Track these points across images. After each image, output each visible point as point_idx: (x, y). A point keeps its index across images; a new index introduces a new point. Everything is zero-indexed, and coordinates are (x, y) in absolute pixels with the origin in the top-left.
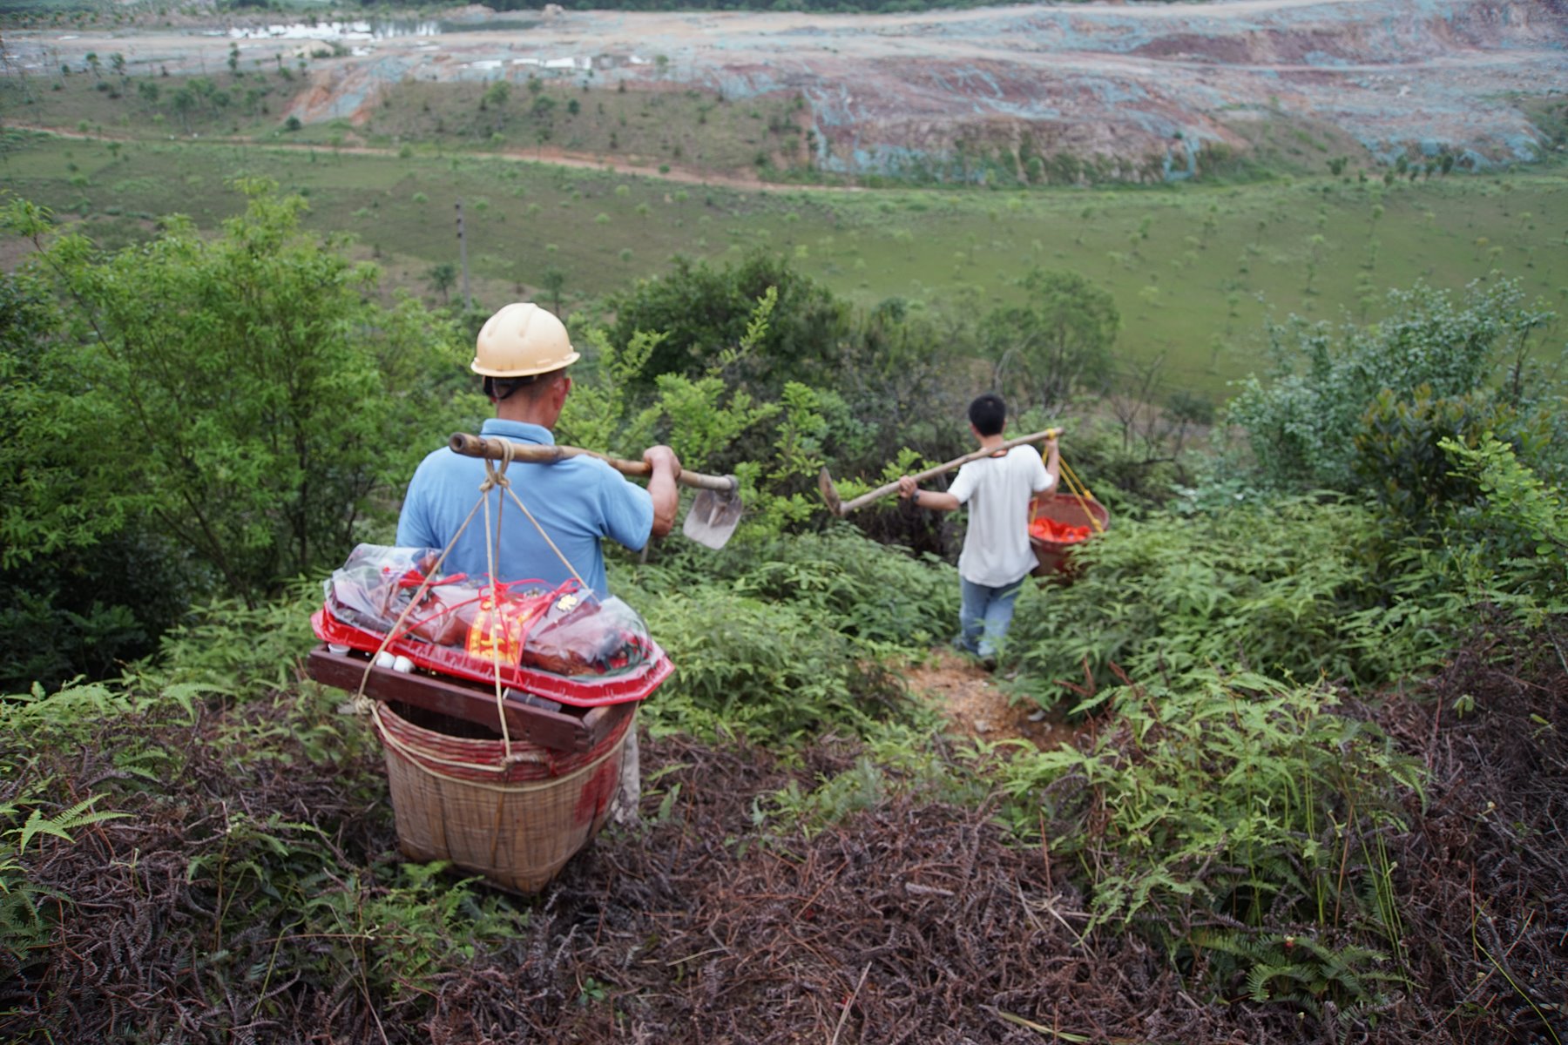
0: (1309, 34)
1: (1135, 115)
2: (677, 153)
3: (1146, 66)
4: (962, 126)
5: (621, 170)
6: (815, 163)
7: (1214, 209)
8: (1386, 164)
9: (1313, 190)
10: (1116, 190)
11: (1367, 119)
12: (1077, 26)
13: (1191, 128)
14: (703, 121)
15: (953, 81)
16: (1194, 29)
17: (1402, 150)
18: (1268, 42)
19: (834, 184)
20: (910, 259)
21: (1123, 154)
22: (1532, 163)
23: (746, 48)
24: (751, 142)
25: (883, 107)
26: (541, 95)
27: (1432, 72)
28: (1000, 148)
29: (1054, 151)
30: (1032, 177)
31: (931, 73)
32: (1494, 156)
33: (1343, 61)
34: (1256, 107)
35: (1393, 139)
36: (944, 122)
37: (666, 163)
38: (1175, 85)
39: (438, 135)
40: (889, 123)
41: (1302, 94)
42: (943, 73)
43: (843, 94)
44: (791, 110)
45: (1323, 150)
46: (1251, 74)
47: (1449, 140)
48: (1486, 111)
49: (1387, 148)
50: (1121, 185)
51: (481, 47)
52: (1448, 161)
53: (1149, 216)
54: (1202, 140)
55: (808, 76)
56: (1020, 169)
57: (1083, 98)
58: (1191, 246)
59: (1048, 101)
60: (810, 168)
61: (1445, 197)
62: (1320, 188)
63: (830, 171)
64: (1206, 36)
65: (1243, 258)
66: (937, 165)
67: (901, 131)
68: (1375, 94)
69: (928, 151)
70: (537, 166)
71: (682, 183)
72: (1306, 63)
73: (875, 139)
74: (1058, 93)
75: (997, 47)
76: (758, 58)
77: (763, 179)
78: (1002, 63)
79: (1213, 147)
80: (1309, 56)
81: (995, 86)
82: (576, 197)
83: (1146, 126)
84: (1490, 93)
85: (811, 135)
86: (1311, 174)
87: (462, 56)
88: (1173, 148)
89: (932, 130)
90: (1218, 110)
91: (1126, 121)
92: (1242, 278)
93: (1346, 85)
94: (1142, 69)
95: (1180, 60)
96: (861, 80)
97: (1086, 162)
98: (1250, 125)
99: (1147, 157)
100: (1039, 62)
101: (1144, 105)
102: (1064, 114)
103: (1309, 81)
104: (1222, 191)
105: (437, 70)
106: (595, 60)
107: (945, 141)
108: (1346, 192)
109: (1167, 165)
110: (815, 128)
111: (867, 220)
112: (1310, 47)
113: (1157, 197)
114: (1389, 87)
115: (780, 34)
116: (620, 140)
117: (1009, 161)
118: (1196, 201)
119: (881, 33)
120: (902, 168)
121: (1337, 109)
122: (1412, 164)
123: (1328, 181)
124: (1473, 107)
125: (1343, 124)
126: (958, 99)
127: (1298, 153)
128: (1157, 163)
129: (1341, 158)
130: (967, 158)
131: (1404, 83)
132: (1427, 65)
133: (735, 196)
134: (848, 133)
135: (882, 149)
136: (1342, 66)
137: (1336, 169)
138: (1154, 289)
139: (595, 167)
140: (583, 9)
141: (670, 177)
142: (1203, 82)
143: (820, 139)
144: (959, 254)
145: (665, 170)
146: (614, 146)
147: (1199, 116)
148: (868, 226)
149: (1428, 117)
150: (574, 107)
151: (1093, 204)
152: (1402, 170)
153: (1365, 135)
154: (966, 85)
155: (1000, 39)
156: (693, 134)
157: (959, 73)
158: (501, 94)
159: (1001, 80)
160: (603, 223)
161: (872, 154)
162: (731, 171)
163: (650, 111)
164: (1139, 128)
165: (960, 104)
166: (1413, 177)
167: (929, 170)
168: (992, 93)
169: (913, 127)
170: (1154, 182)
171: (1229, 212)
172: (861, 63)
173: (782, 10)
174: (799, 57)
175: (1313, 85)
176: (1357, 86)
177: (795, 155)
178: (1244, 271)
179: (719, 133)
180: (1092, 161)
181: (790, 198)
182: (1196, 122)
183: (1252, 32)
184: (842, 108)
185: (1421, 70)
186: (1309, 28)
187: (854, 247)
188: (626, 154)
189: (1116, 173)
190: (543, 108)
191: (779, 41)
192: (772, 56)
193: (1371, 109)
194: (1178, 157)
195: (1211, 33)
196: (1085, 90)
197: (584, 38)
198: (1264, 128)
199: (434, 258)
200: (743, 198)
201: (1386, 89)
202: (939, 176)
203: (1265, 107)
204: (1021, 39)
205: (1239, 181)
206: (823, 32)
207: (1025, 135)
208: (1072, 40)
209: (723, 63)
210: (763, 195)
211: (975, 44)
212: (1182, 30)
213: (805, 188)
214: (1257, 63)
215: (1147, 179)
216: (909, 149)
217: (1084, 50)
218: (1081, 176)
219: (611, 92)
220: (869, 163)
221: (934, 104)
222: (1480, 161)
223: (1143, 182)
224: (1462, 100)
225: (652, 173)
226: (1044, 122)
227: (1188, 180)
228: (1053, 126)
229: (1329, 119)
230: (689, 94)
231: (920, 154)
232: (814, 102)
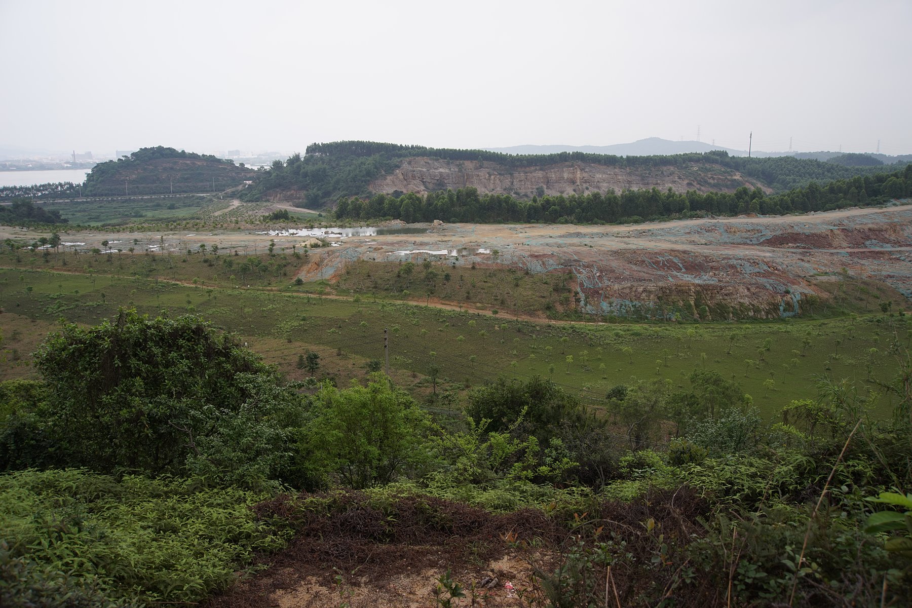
0: (866, 231)
1: (762, 280)
2: (503, 303)
3: (769, 252)
4: (662, 288)
5: (471, 311)
6: (579, 309)
7: (809, 334)
9: (871, 321)
10: (752, 323)
11: (904, 279)
12: (728, 230)
13: (795, 287)
14: (517, 285)
15: (657, 263)
16: (797, 229)
18: (842, 236)
19: (589, 320)
20: (631, 363)
21: (755, 302)
23: (542, 245)
24: (543, 297)
25: (617, 278)
26: (430, 270)
28: (683, 300)
29: (715, 302)
30: (702, 316)
31: (644, 258)
33: (889, 245)
34: (835, 274)
36: (651, 286)
37: (496, 308)
38: (786, 262)
39: (374, 290)
40: (620, 287)
41: (863, 265)
42: (651, 258)
43: (595, 271)
44: (566, 280)
45: (876, 297)
46: (832, 254)
50: (754, 320)
51: (399, 243)
53: (771, 338)
54: (802, 294)
55: (575, 261)
56: (695, 312)
57: (731, 271)
58: (796, 355)
59: (711, 274)
60: (576, 312)
62: (875, 320)
63: (587, 314)
64: (804, 234)
65: (828, 362)
66: (648, 310)
67: (627, 291)
68: (909, 264)
69: (642, 302)
70: (426, 308)
71: (505, 319)
72: (866, 247)
73: (612, 296)
74: (716, 269)
75: (682, 243)
76: (548, 251)
77: (549, 317)
78: (685, 252)
79: (809, 297)
80: (868, 243)
82: (447, 326)
83: (768, 286)
85: (576, 293)
86: (870, 311)
87: (389, 248)
88: (785, 298)
89: (645, 291)
90: (812, 276)
91: (756, 284)
92: (827, 373)
93: (891, 259)
94: (766, 253)
95: (788, 248)
96: (604, 263)
97: (734, 308)
98: (831, 284)
99: (769, 304)
100: (706, 251)
101: (766, 275)
102: (720, 281)
103: (868, 258)
104: (814, 323)
105: (375, 255)
107: (652, 297)
108: (892, 322)
109: (781, 308)
110: (579, 290)
111: (608, 341)
112: (868, 238)
113: (776, 327)
115: (560, 237)
116: (471, 295)
117: (689, 307)
118: (800, 329)
119: (617, 235)
120: (627, 312)
121: (884, 273)
123: (880, 316)
125: (889, 282)
126: (659, 273)
127: (861, 300)
129: (888, 302)
130: (665, 306)
133: (534, 327)
134: (598, 292)
135: (616, 301)
136: (888, 248)
137: (884, 309)
138: (772, 381)
139: (458, 309)
140: (454, 222)
141: (497, 316)
142: (803, 260)
143: (582, 296)
144: (659, 361)
145: (495, 312)
146: (468, 298)
147: (800, 280)
148: (608, 344)
150: (447, 277)
151: (737, 332)
153: (903, 288)
154: (664, 265)
155: (683, 239)
156: (511, 293)
157: (660, 258)
158: (409, 269)
159: (684, 261)
160: (461, 341)
161: (611, 304)
162: (532, 313)
163: (488, 279)
164: (764, 288)
165: (660, 276)
167: (643, 313)
168: (679, 269)
169: (634, 289)
170: (774, 319)
171: (818, 335)
172: (605, 253)
173: (562, 223)
174: (570, 250)
175: (870, 260)
176: (898, 259)
177: (567, 305)
178: (828, 369)
179: (525, 292)
180: (737, 307)
181: (564, 329)
182: (798, 284)
183: (832, 230)
184: (594, 278)
186: (866, 228)
187: (599, 356)
188: (474, 303)
190: (431, 277)
191: (560, 241)
192: (556, 249)
193: (906, 273)
194: (788, 304)
195: (807, 232)
196: (733, 267)
197: (454, 238)
198: (839, 286)
199: (369, 357)
200: (538, 328)
202: (649, 316)
203: (840, 274)
204: (696, 238)
205: (825, 317)
206: (585, 235)
207: (698, 293)
208: (725, 238)
209: (529, 253)
210: (549, 326)
211: (670, 241)
212: (790, 231)
213: (573, 323)
214: (835, 248)
215: (770, 317)
216: (632, 301)
217: (733, 244)
218: (731, 315)
219: (467, 269)
220: (609, 309)
221: (646, 276)
223: (767, 318)
225: (488, 314)
226: (708, 286)
227: (794, 316)
228: (714, 287)
229: (880, 280)
230: (509, 270)
231: (638, 304)
232: (578, 275)
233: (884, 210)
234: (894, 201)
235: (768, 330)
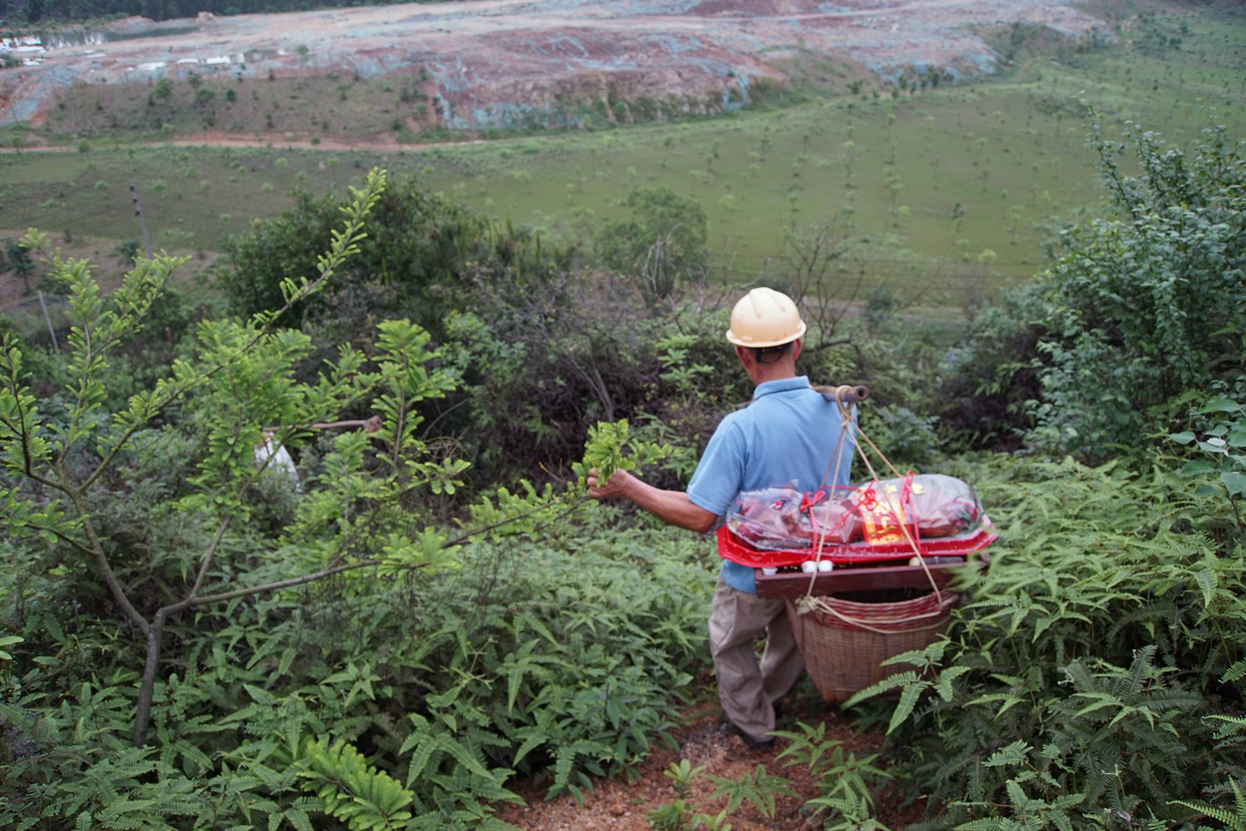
1: (696, 61)
2: (326, 127)
3: (698, 23)
4: (559, 82)
5: (278, 146)
6: (442, 124)
7: (767, 129)
8: (890, 83)
9: (840, 107)
10: (688, 121)
11: (872, 51)
13: (740, 67)
14: (344, 98)
15: (548, 47)
17: (901, 72)
19: (460, 139)
20: (530, 194)
21: (690, 92)
22: (994, 75)
23: (374, 35)
24: (387, 112)
25: (493, 73)
26: (201, 88)
27: (912, 13)
28: (592, 97)
29: (635, 95)
30: (621, 118)
31: (529, 42)
32: (967, 72)
33: (846, 9)
34: (788, 48)
35: (893, 64)
36: (544, 81)
37: (317, 135)
38: (724, 36)
39: (114, 130)
40: (499, 85)
41: (820, 35)
42: (538, 41)
43: (459, 65)
44: (417, 83)
45: (842, 76)
46: (780, 23)
47: (934, 62)
48: (956, 39)
49: (890, 71)
50: (691, 117)
51: (144, 51)
52: (935, 78)
53: (717, 140)
54: (750, 76)
55: (428, 53)
56: (610, 112)
57: (653, 52)
58: (754, 159)
59: (626, 56)
60: (439, 128)
61: (938, 105)
62: (845, 106)
63: (455, 129)
65: (796, 164)
66: (543, 116)
67: (510, 90)
68: (874, 32)
69: (534, 105)
70: (205, 149)
71: (333, 152)
72: (819, 12)
73: (489, 99)
74: (633, 49)
75: (580, 18)
76: (385, 43)
77: (400, 141)
78: (585, 29)
79: (760, 81)
80: (822, 6)
81: (582, 48)
82: (242, 172)
83: (706, 69)
84: (956, 25)
85: (436, 101)
86: (836, 95)
87: (127, 60)
88: (729, 84)
89: (535, 88)
90: (760, 52)
91: (689, 66)
92: (796, 181)
93: (852, 26)
94: (696, 25)
95: (724, 16)
96: (472, 53)
97: (662, 102)
98: (785, 61)
99: (709, 93)
100: (614, 26)
101: (701, 53)
102: (639, 66)
103: (824, 25)
104: (771, 115)
105: (105, 73)
106: (248, 56)
107: (547, 95)
108: (865, 107)
109: (726, 98)
110: (438, 95)
111: (491, 166)
112: (822, 0)
113: (721, 124)
114: (883, 25)
115: (401, 21)
116: (275, 120)
117: (601, 107)
118: (753, 124)
119: (485, 14)
120: (514, 121)
121: (849, 44)
122: (909, 82)
123: (851, 100)
124: (946, 36)
125: (855, 55)
126: (553, 61)
127: (824, 80)
128: (717, 98)
129: (857, 80)
130: (566, 107)
131: (894, 22)
132: (907, 7)
133: (379, 157)
134: (467, 97)
135: (496, 107)
137: (855, 90)
138: (730, 197)
139: (256, 145)
140: (232, 14)
141: (322, 147)
142: (745, 31)
143: (444, 103)
144: (570, 185)
145: (316, 142)
146: (270, 126)
147: (745, 58)
148: (493, 170)
149: (915, 46)
150: (231, 96)
151: (672, 135)
152: (904, 86)
153: (872, 63)
154: (558, 49)
155: (581, 11)
156: (337, 110)
157: (552, 40)
158: (166, 89)
159: (585, 43)
160: (267, 191)
161: (488, 111)
162: (372, 137)
163: (297, 93)
164: (700, 71)
165: (555, 65)
166: (913, 91)
167: (537, 120)
168: (580, 54)
169: (520, 87)
170: (717, 113)
171: (778, 131)
172: (471, 39)
173: (401, 3)
174: (419, 38)
175: (827, 28)
176: (860, 26)
177: (424, 119)
178: (797, 175)
179: (359, 107)
180: (667, 101)
181: (425, 155)
182: (744, 63)
184: (459, 76)
185: (905, 12)
187: (483, 189)
188: (282, 132)
189: (686, 109)
190: (205, 99)
191: (402, 27)
192: (396, 40)
193: (873, 42)
194: (733, 91)
196: (654, 45)
197: (234, 38)
198: (796, 63)
199: (122, 237)
200: (385, 159)
201: (882, 27)
202: (545, 124)
203: (794, 47)
204: (597, 10)
205: (783, 106)
206: (437, 17)
207: (611, 85)
208: (638, 7)
209: (355, 49)
210: (402, 154)
211: (561, 16)
213: (437, 145)
214: (783, 15)
215: (711, 111)
216: (518, 105)
217: (648, 15)
218: (659, 113)
219: (263, 81)
220: (487, 120)
221: (535, 67)
222: (958, 76)
223: (708, 114)
224: (937, 32)
225: (306, 146)
226: (625, 73)
227: (743, 108)
228: (632, 75)
229: (844, 53)
230: (329, 77)
231: (528, 108)
232: (435, 74)
235: (710, 129)
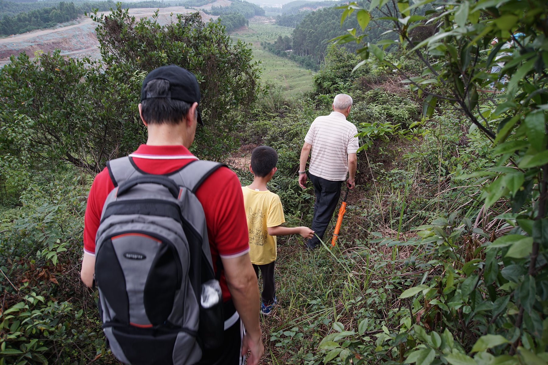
18: (38, 48)
112: (54, 48)
186: (51, 42)
233: (56, 30)
234: (59, 24)
